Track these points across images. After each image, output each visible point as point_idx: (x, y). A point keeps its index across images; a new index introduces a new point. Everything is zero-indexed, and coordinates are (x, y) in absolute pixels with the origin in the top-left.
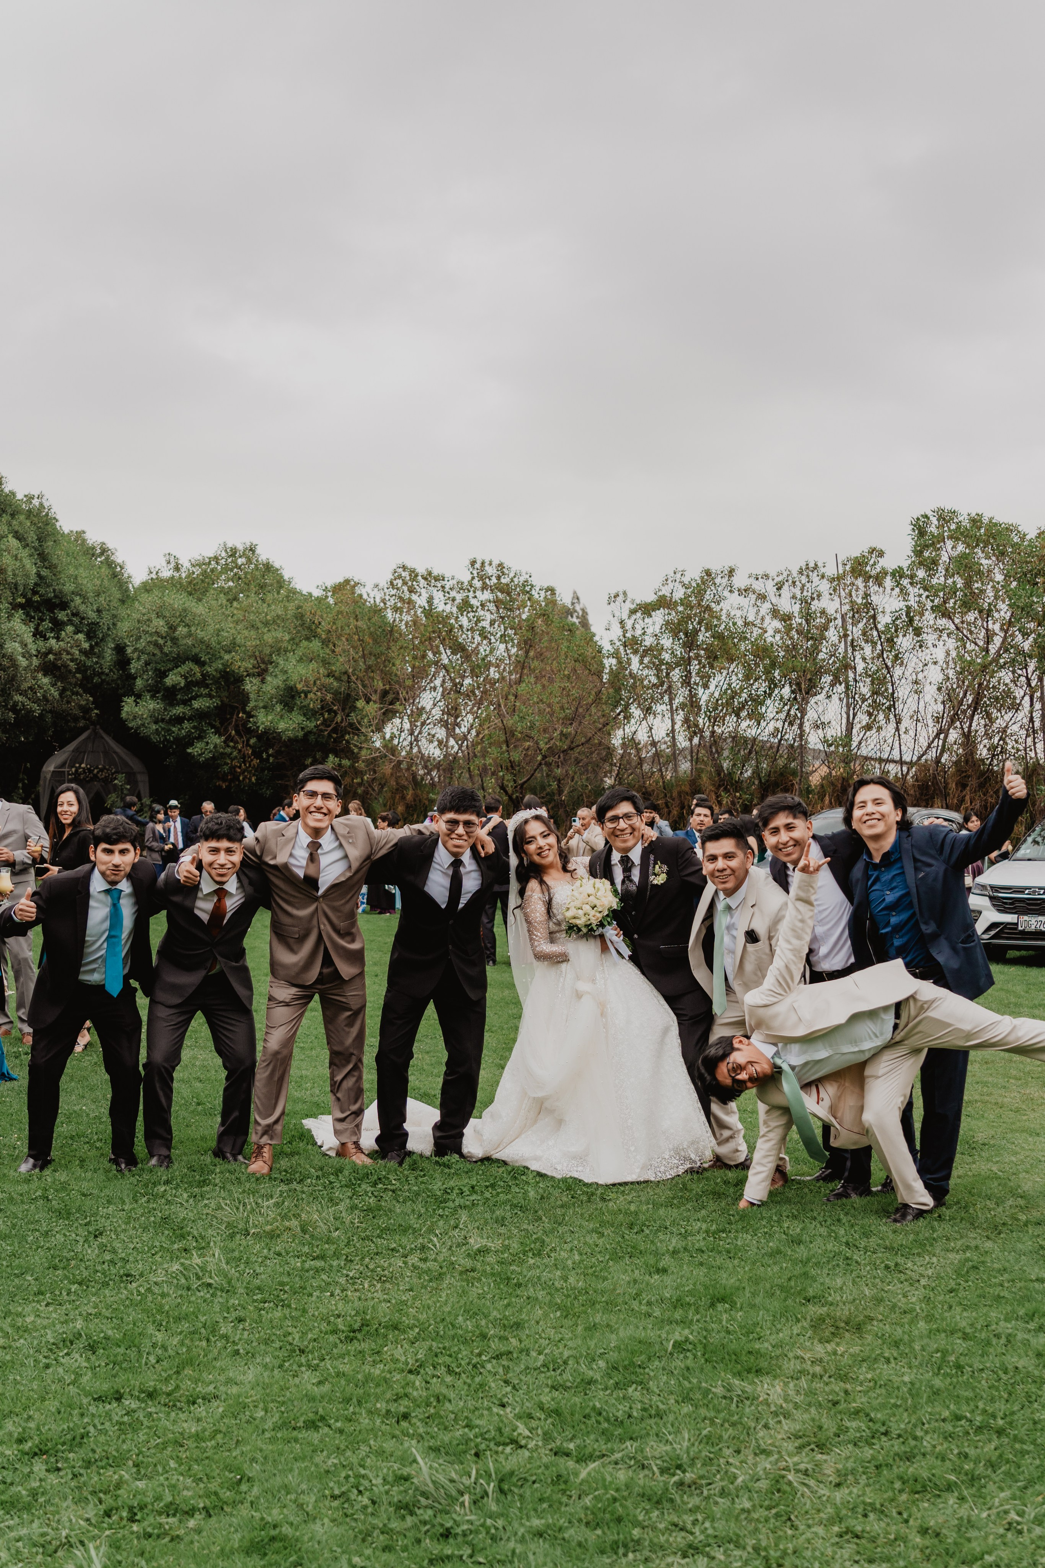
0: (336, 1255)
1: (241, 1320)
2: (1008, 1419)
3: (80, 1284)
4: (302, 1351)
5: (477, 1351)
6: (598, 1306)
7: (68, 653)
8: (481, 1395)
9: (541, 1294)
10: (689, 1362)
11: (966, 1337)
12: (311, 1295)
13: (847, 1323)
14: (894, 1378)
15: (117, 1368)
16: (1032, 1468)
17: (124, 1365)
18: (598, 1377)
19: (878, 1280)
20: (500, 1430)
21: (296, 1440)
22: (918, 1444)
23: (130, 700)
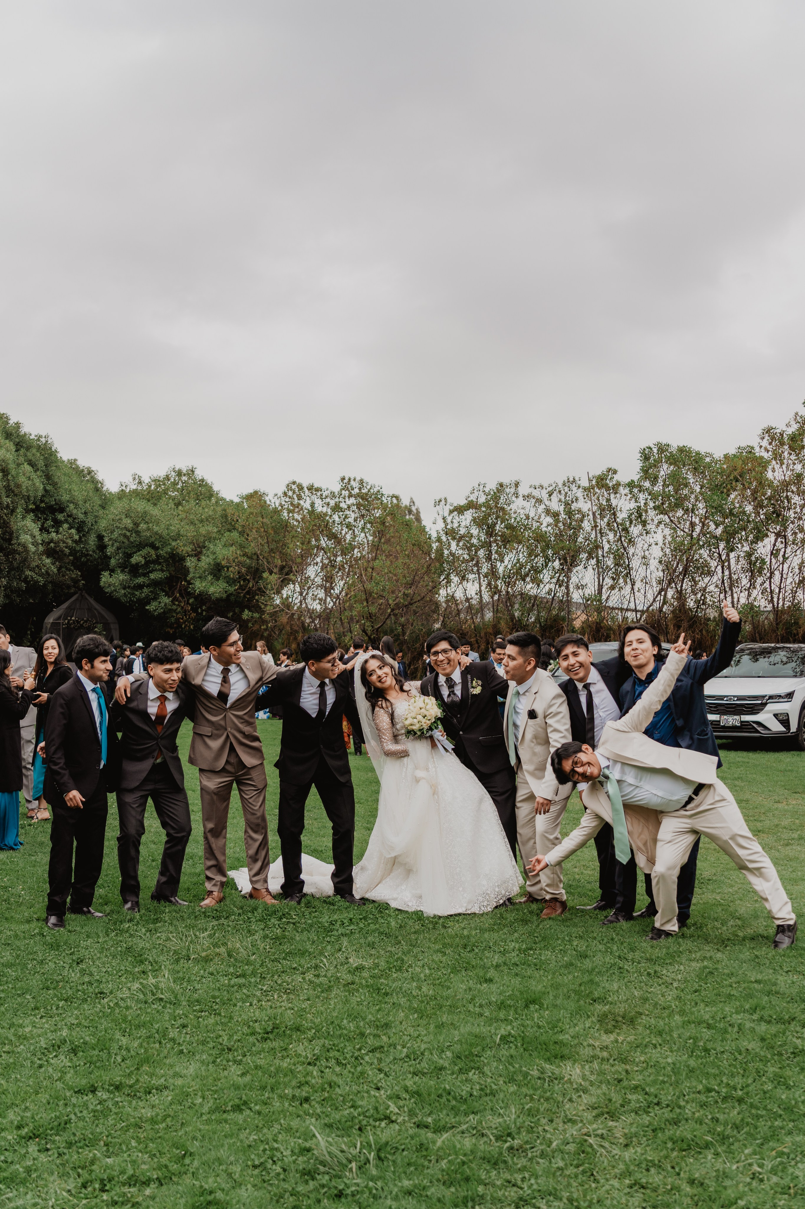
0: (254, 974)
1: (184, 1026)
2: (745, 1091)
3: (66, 1000)
4: (230, 1050)
5: (358, 1047)
6: (444, 1009)
7: (64, 542)
8: (362, 1081)
9: (403, 1001)
10: (513, 1051)
11: (709, 1027)
12: (235, 1005)
13: (623, 1018)
14: (661, 1060)
15: (93, 1066)
16: (766, 1128)
17: (97, 1064)
18: (446, 1064)
19: (643, 984)
20: (376, 1109)
21: (226, 1121)
22: (682, 1111)
23: (106, 574)
